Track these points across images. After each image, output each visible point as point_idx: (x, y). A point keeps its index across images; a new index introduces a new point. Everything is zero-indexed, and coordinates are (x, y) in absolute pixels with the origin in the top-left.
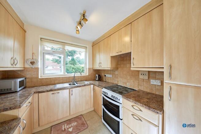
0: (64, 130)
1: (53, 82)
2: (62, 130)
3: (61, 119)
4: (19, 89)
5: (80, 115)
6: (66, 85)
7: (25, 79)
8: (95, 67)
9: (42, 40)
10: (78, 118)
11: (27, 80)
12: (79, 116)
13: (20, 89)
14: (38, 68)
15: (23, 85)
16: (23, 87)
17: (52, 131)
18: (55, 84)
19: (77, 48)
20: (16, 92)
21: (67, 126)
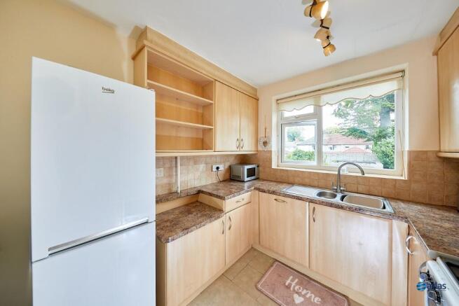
0: (287, 287)
1: (291, 180)
2: (285, 284)
3: (288, 259)
4: (246, 179)
5: (344, 296)
6: (312, 193)
7: (258, 166)
8: (447, 149)
9: (279, 102)
10: (333, 295)
11: (260, 168)
12: (339, 293)
13: (249, 179)
14: (271, 151)
15: (254, 175)
16: (253, 178)
17: (272, 269)
18: (292, 184)
19: (357, 89)
20: (243, 181)
21: (297, 284)
